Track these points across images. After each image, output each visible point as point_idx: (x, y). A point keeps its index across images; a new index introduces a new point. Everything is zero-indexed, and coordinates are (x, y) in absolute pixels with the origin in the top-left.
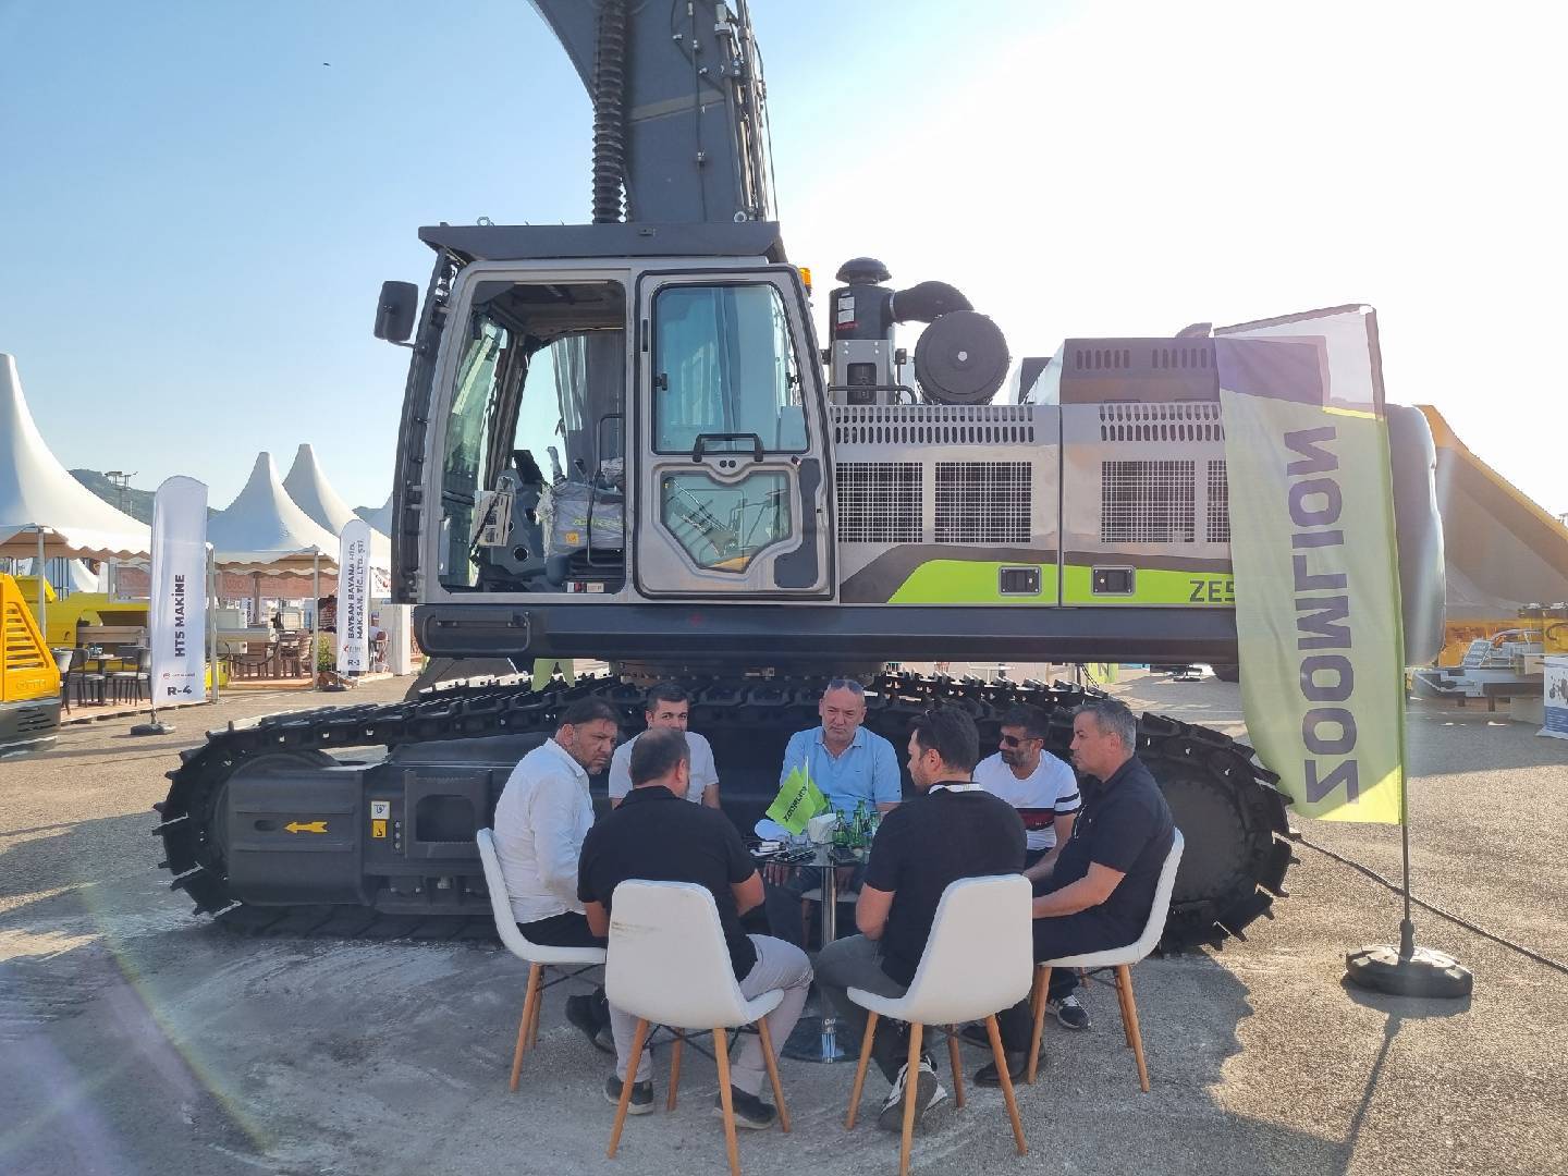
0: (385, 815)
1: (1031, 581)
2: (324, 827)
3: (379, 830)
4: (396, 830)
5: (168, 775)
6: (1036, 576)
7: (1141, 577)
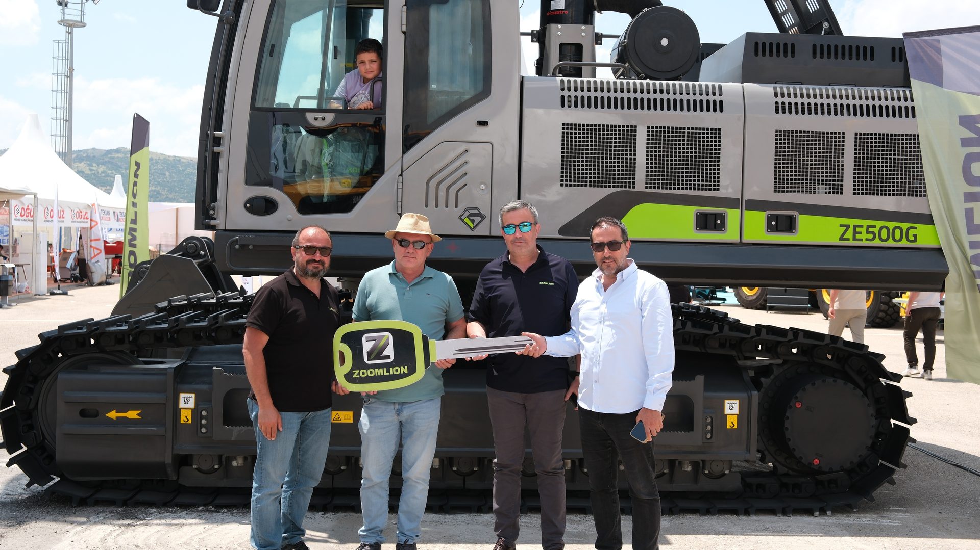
0: (192, 404)
1: (719, 222)
2: (138, 415)
3: (186, 416)
4: (202, 417)
5: (5, 370)
6: (722, 217)
7: (803, 221)
